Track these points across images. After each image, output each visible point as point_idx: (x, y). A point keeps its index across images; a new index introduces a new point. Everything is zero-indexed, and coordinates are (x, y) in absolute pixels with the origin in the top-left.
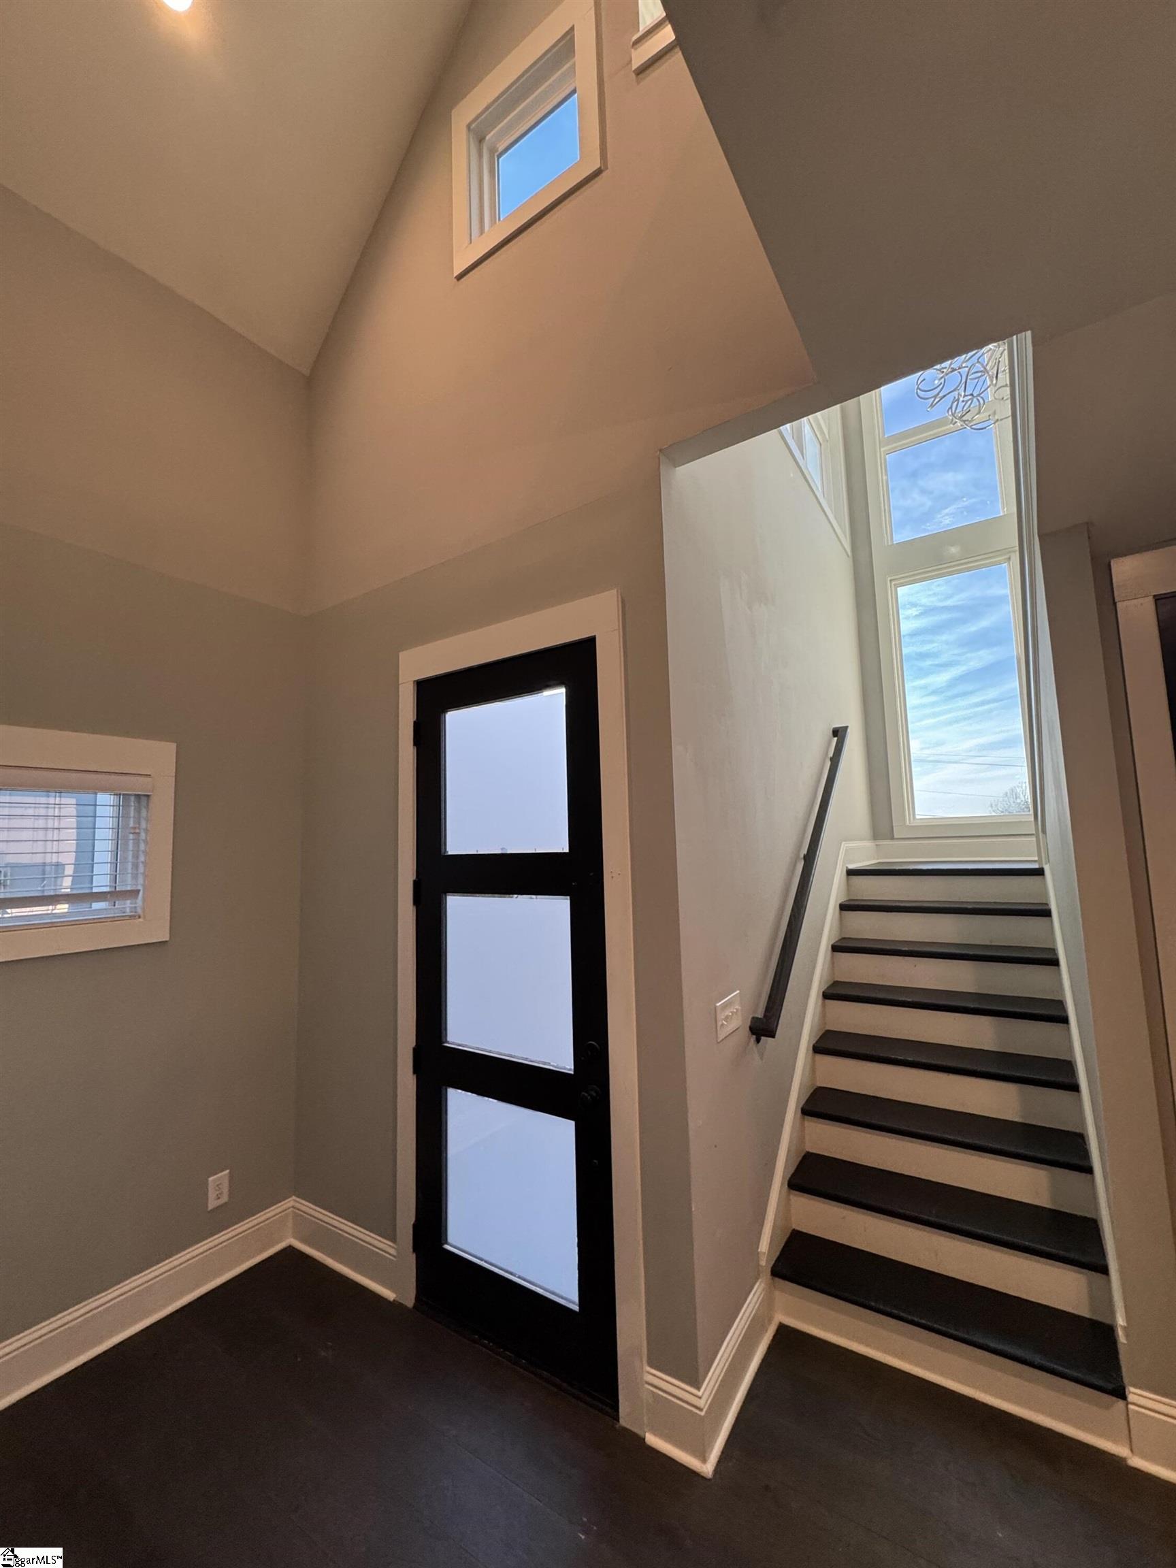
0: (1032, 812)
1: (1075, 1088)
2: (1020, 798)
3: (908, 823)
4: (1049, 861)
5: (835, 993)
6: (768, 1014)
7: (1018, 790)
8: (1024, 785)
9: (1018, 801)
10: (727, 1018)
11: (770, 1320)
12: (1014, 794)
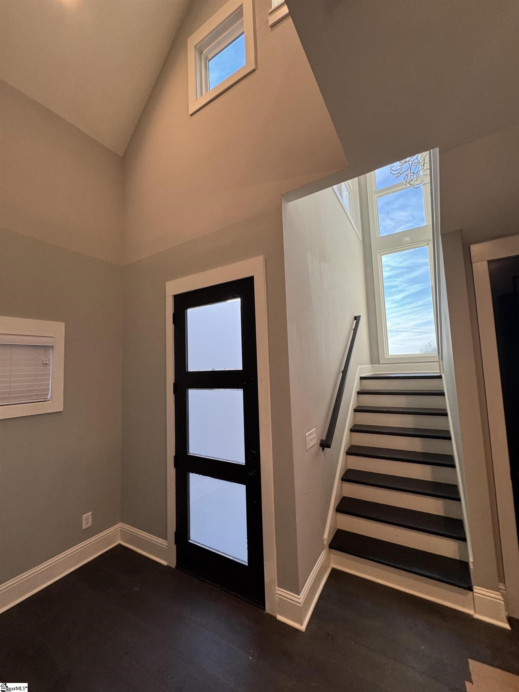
0: (437, 352)
1: (454, 466)
2: (432, 347)
3: (386, 357)
4: (444, 373)
5: (355, 429)
6: (328, 438)
7: (431, 343)
8: (434, 341)
9: (432, 348)
10: (310, 440)
11: (329, 566)
12: (430, 345)
